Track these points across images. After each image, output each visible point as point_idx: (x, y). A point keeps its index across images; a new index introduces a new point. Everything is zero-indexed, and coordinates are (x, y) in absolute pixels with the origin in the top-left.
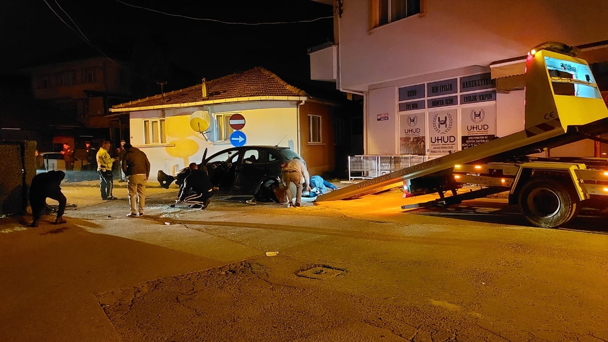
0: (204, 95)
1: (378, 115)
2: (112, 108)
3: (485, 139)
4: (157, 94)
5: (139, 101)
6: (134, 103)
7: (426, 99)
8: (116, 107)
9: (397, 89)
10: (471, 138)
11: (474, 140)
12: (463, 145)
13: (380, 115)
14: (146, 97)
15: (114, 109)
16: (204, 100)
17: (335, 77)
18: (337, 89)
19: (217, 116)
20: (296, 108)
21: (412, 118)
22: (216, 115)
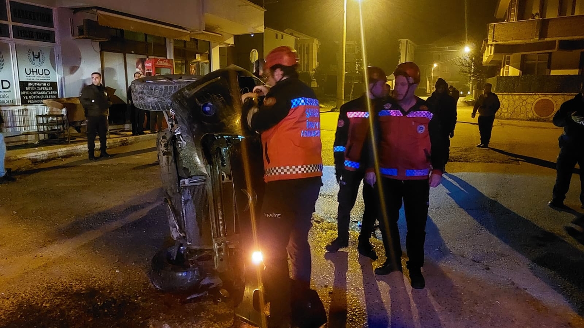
3: (48, 87)
10: (31, 84)
11: (35, 86)
12: (22, 93)
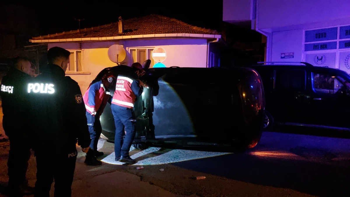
0: (120, 30)
1: (282, 54)
2: (32, 39)
4: (72, 30)
5: (57, 35)
6: (52, 36)
7: (338, 40)
8: (36, 38)
9: (304, 31)
13: (284, 54)
14: (62, 32)
15: (34, 40)
16: (120, 35)
17: (251, 18)
18: (252, 28)
19: (131, 50)
20: (207, 45)
21: (320, 57)
22: (129, 49)
